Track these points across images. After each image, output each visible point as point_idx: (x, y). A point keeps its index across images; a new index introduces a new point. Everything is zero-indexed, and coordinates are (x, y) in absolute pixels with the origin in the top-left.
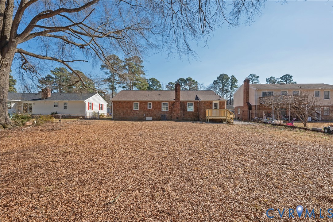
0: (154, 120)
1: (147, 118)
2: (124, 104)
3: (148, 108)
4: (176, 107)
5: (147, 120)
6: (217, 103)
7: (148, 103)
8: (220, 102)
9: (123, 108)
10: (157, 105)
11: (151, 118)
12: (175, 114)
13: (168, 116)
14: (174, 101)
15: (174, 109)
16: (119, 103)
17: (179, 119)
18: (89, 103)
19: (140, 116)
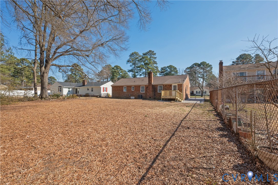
0: (135, 98)
1: (131, 97)
2: (118, 88)
3: (132, 90)
4: (149, 89)
5: (131, 98)
6: (176, 86)
7: (132, 87)
8: (178, 85)
9: (118, 90)
10: (137, 87)
11: (134, 97)
12: (148, 95)
13: (144, 96)
14: (148, 85)
15: (148, 91)
16: (115, 88)
17: (152, 98)
18: (103, 88)
19: (127, 96)
